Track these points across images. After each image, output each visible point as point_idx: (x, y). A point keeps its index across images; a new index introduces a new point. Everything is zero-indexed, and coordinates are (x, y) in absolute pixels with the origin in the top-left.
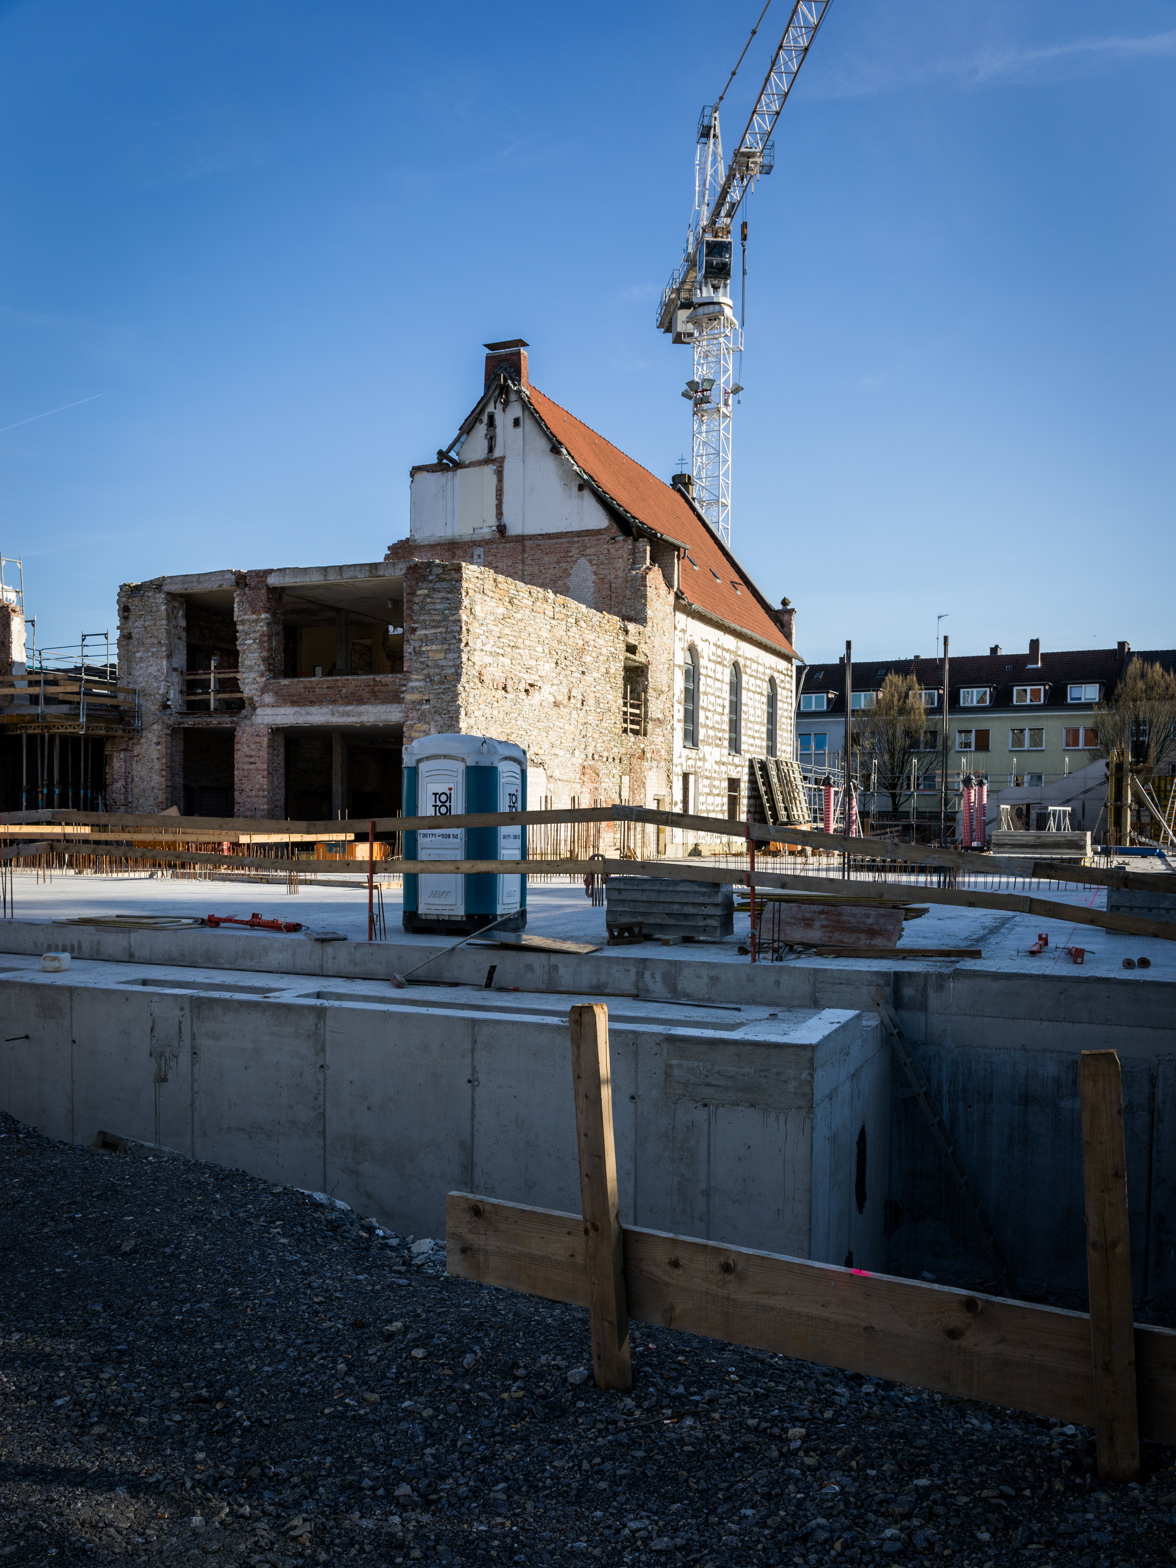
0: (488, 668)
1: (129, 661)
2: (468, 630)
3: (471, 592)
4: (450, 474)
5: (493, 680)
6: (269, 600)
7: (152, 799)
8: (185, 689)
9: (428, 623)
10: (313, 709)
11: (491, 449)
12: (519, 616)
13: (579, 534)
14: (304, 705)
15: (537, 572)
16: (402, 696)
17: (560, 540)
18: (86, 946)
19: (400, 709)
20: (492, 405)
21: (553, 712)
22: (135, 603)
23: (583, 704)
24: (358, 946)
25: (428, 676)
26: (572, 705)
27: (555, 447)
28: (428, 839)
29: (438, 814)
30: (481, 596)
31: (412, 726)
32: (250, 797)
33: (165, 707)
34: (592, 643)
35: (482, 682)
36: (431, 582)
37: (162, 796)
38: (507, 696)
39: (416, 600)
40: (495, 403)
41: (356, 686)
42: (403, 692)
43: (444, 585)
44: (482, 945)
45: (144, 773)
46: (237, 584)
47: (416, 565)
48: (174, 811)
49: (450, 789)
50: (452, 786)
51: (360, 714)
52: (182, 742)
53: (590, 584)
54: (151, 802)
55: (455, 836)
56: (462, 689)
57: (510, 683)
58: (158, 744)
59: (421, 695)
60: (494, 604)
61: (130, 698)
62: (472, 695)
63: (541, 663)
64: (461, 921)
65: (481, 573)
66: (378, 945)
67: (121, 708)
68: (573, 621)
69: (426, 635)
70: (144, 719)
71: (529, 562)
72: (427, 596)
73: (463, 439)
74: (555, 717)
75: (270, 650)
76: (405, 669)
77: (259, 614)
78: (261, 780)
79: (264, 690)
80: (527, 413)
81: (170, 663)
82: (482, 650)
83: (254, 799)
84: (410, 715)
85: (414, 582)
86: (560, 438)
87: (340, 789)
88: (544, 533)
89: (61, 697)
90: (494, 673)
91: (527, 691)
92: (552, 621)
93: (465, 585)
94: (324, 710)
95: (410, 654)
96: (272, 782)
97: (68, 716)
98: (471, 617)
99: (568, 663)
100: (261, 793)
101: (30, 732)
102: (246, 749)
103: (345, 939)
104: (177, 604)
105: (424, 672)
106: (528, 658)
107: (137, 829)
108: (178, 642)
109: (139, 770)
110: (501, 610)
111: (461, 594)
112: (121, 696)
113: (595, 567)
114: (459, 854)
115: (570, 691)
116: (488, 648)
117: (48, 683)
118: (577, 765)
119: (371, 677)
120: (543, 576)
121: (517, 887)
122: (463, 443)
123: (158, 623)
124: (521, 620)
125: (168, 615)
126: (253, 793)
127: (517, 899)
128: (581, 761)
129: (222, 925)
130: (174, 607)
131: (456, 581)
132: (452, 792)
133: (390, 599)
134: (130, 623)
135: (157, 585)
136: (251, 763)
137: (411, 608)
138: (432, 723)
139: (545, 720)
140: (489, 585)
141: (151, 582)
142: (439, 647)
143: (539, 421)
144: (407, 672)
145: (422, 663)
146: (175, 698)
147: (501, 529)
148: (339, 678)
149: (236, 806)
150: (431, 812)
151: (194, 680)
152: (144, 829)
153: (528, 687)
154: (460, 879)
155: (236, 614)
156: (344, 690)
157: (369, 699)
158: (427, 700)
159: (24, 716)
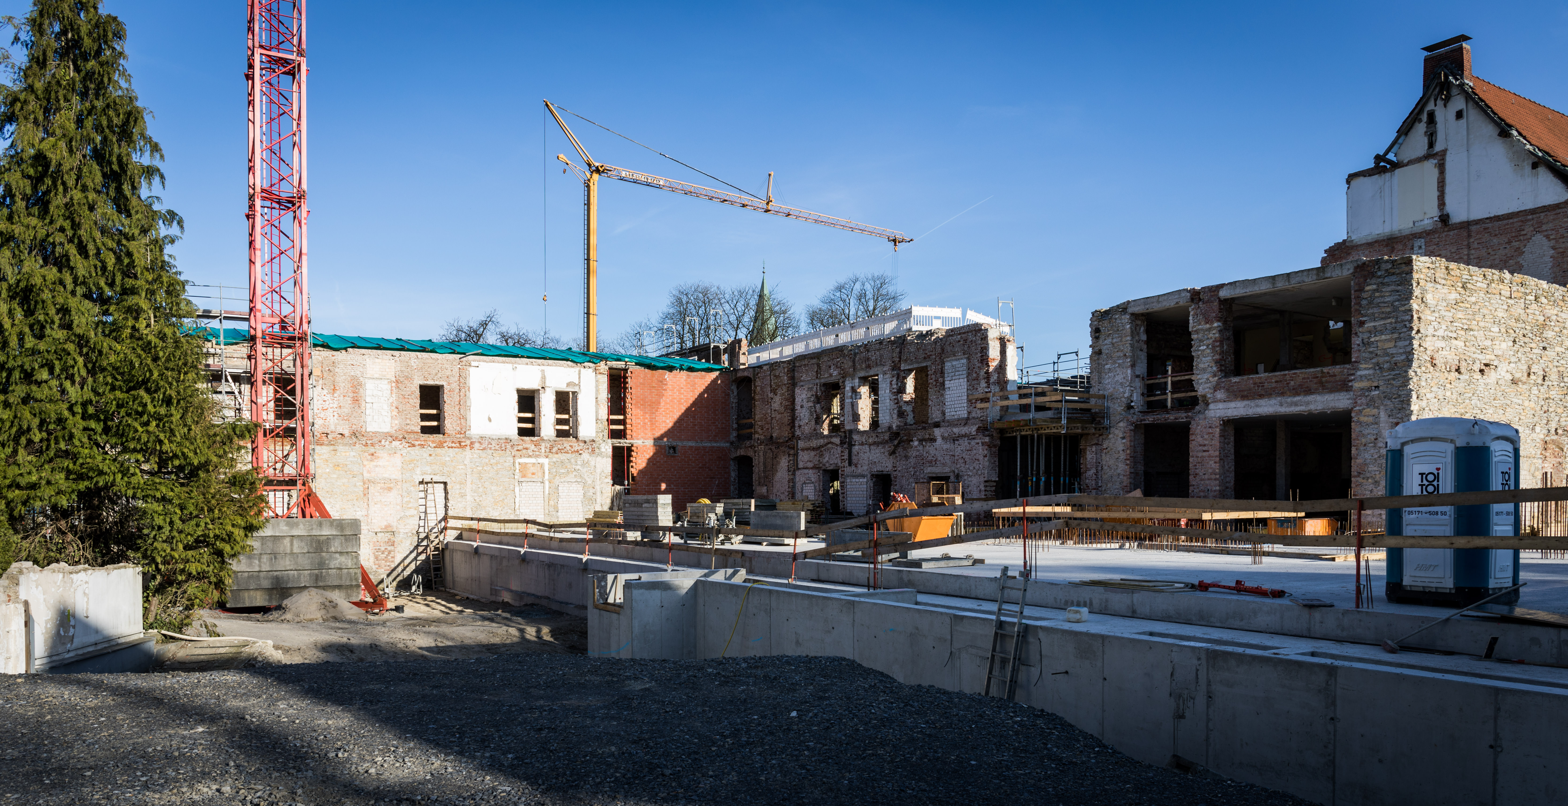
0: (1440, 352)
1: (1100, 373)
2: (1419, 318)
3: (1422, 282)
4: (1388, 175)
5: (1446, 364)
6: (1220, 310)
7: (1118, 483)
8: (1145, 392)
9: (1376, 315)
10: (1262, 402)
11: (1431, 145)
12: (1473, 299)
13: (1533, 211)
14: (1254, 399)
15: (1485, 254)
16: (1350, 384)
17: (1511, 221)
18: (1096, 603)
19: (1348, 397)
20: (1432, 103)
21: (1511, 390)
22: (1105, 326)
23: (1544, 380)
24: (1346, 612)
25: (1378, 364)
26: (1532, 382)
27: (1504, 130)
28: (1413, 516)
29: (1425, 493)
30: (1432, 285)
31: (1360, 411)
32: (1203, 480)
33: (1129, 407)
34: (1554, 318)
35: (1434, 365)
36: (1379, 277)
37: (1126, 481)
38: (1461, 377)
39: (1364, 295)
40: (1436, 100)
41: (1304, 378)
42: (1351, 381)
43: (1393, 278)
44: (1478, 617)
45: (1111, 462)
46: (1192, 300)
47: (1364, 264)
48: (1138, 493)
49: (1438, 469)
50: (1440, 466)
51: (1308, 403)
52: (1143, 436)
53: (1547, 259)
54: (1117, 486)
55: (1444, 514)
56: (1413, 374)
57: (1463, 365)
58: (1123, 438)
59: (1370, 382)
60: (1446, 291)
61: (1100, 402)
62: (1424, 379)
63: (1497, 343)
64: (1450, 593)
65: (1432, 263)
66: (1367, 612)
67: (1093, 411)
68: (1533, 298)
69: (1374, 326)
70: (1112, 418)
71: (1476, 246)
72: (1377, 290)
73: (1400, 141)
74: (1513, 394)
75: (1222, 353)
76: (1353, 360)
77: (1212, 323)
78: (1213, 465)
79: (1216, 388)
80: (1471, 104)
81: (1133, 371)
82: (1434, 336)
83: (1207, 482)
84: (1359, 402)
85: (1362, 280)
86: (1509, 121)
87: (1283, 471)
88: (1492, 215)
89: (1048, 405)
90: (1448, 356)
91: (1482, 371)
92: (1509, 301)
93: (1415, 276)
94: (1273, 401)
95: (1359, 345)
96: (1223, 467)
97: (1052, 420)
98: (1423, 305)
99: (1527, 340)
100: (1213, 477)
101: (1023, 433)
102: (1199, 439)
103: (1332, 606)
104: (1139, 322)
105: (1373, 361)
106: (1483, 339)
107: (1108, 508)
108: (1140, 353)
109: (1108, 460)
110: (1454, 296)
111: (1412, 285)
112: (1093, 401)
113: (1553, 241)
114: (1448, 530)
115: (1529, 367)
116: (1440, 333)
117: (1037, 394)
118: (1538, 440)
119: (1319, 369)
120: (1492, 258)
121: (1510, 563)
122: (1401, 144)
123: (1124, 340)
124: (1475, 303)
125: (1132, 332)
126: (1206, 477)
127: (1510, 573)
128: (1542, 436)
129: (1210, 589)
130: (1137, 325)
131: (1407, 274)
132: (1440, 472)
133: (1334, 298)
134: (1101, 342)
135: (1123, 308)
136: (1204, 451)
137: (1359, 304)
138: (1382, 407)
139: (1502, 398)
140: (1441, 273)
141: (1118, 306)
142: (1388, 337)
143: (1484, 109)
144: (1356, 362)
145: (1371, 352)
146: (1137, 400)
147: (1444, 219)
148: (1287, 372)
149: (1191, 488)
150: (1416, 491)
151: (1152, 384)
152: (1114, 508)
153: (1483, 367)
154: (1449, 554)
155: (1191, 325)
156: (1292, 383)
157: (1316, 389)
158: (1375, 387)
159: (1020, 421)
